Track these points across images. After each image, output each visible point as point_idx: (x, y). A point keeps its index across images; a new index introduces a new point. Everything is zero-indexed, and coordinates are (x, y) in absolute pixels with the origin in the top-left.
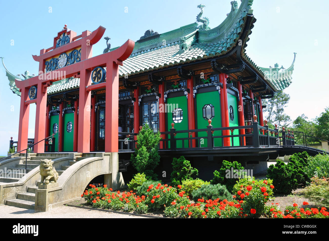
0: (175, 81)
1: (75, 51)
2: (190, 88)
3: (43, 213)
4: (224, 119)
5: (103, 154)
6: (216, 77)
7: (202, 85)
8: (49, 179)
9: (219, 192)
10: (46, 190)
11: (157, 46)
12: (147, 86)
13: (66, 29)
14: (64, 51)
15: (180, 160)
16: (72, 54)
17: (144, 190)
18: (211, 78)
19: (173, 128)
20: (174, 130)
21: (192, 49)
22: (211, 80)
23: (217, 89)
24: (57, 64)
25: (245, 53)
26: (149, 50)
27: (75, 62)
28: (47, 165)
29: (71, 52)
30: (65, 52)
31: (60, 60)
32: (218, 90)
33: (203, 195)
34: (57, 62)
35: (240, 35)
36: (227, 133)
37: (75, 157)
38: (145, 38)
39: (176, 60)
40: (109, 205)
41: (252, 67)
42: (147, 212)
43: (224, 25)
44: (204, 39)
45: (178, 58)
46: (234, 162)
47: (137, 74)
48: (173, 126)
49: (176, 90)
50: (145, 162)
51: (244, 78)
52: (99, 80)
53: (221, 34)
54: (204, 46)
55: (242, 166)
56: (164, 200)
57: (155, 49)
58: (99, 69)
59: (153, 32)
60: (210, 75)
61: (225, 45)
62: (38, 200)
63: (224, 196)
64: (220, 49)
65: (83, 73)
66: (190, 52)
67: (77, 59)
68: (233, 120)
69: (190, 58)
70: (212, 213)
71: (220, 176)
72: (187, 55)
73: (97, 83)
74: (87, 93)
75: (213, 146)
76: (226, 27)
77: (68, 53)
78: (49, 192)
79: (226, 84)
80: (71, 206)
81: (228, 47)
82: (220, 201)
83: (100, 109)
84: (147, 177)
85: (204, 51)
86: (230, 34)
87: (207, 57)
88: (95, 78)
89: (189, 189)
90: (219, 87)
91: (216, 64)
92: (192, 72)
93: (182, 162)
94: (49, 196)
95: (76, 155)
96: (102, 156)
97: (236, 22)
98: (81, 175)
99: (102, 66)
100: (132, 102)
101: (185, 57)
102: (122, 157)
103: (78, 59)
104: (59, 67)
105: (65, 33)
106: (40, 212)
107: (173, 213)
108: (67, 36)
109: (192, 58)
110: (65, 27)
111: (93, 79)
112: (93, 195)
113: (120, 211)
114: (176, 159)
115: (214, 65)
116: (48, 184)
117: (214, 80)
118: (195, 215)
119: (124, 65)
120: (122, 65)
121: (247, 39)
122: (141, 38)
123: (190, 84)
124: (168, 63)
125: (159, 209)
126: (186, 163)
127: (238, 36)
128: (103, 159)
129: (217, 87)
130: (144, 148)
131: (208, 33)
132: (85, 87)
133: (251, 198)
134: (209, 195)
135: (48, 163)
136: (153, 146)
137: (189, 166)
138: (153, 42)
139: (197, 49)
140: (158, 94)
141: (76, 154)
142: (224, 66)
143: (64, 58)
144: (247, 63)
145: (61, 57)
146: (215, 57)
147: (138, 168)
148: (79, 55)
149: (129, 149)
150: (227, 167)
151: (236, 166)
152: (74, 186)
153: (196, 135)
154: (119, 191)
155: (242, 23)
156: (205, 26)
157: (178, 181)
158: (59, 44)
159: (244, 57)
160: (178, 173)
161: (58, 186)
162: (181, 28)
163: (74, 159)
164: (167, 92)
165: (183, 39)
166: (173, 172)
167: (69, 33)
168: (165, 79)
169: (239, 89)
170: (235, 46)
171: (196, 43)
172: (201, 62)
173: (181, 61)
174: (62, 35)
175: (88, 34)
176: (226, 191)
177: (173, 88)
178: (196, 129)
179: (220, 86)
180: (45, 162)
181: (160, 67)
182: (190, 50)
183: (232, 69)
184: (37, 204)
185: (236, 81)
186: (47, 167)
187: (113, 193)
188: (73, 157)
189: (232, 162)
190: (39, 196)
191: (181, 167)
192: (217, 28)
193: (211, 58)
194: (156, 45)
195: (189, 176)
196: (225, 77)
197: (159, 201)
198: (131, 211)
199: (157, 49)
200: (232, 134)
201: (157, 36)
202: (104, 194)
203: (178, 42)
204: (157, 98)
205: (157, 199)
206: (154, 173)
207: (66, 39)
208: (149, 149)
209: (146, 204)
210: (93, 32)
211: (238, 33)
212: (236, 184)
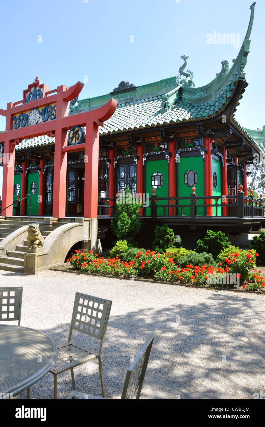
0: (156, 143)
1: (49, 107)
2: (172, 152)
3: (32, 276)
4: (207, 187)
5: (83, 220)
6: (200, 141)
7: (185, 149)
8: (37, 243)
9: (205, 259)
10: (35, 254)
11: (133, 101)
12: (124, 147)
13: (37, 82)
14: (36, 106)
15: (163, 228)
16: (45, 110)
17: (131, 256)
18: (195, 142)
19: (154, 194)
20: (156, 196)
21: (175, 108)
22: (195, 144)
23: (201, 154)
24: (27, 120)
25: (234, 117)
26: (123, 105)
27: (49, 120)
28: (36, 230)
29: (43, 108)
30: (37, 108)
31: (30, 116)
32: (202, 156)
33: (190, 262)
34: (27, 118)
35: (230, 99)
36: (210, 202)
37: (51, 222)
38: (119, 90)
39: (158, 121)
40: (98, 270)
41: (239, 132)
42: (137, 277)
43: (212, 85)
44: (188, 98)
45: (160, 118)
46: (218, 232)
47: (115, 134)
48: (154, 192)
49: (156, 153)
50: (126, 229)
51: (229, 143)
52: (77, 141)
53: (208, 95)
54: (189, 106)
55: (225, 236)
56: (154, 265)
57: (131, 103)
58: (77, 129)
59: (128, 83)
60: (194, 139)
61: (212, 108)
62: (27, 263)
63: (210, 264)
64: (207, 113)
65: (59, 132)
66: (173, 112)
67: (51, 116)
68: (215, 188)
69: (175, 120)
70: (201, 277)
71: (204, 245)
72: (171, 116)
73: (74, 144)
74: (63, 154)
75: (196, 215)
76: (215, 87)
77: (41, 109)
78: (37, 256)
79: (211, 150)
80: (58, 270)
81: (217, 111)
82: (207, 268)
83: (70, 170)
84: (129, 244)
85: (190, 113)
86: (218, 96)
87: (193, 120)
88: (72, 138)
89: (174, 257)
90: (203, 152)
91: (202, 128)
92: (174, 134)
93: (166, 230)
94: (38, 260)
95: (52, 220)
96: (82, 222)
97: (227, 85)
98: (63, 241)
99: (80, 126)
100: (107, 164)
101: (169, 118)
102: (101, 223)
103: (53, 117)
104: (29, 124)
105: (36, 85)
106: (30, 275)
107: (163, 277)
108: (39, 90)
109: (177, 120)
110: (36, 79)
111: (71, 140)
112: (80, 261)
113: (110, 275)
114: (159, 227)
115: (200, 129)
116: (36, 248)
117: (198, 144)
118: (185, 279)
119: (105, 126)
120: (103, 126)
121: (237, 103)
122: (114, 89)
123: (172, 147)
124: (150, 124)
125: (148, 274)
126: (169, 231)
127: (228, 100)
128: (83, 225)
129: (201, 152)
130: (126, 215)
131: (193, 91)
132: (61, 147)
133: (237, 264)
134: (196, 262)
135: (37, 228)
136: (134, 212)
137: (172, 234)
138: (129, 95)
139: (180, 109)
140: (137, 156)
141: (52, 218)
142: (210, 130)
143: (36, 115)
144: (234, 127)
145: (32, 113)
146: (201, 121)
147: (118, 235)
148: (53, 112)
149: (107, 214)
150: (211, 236)
151: (220, 236)
152: (57, 252)
153: (177, 203)
154: (103, 257)
155: (233, 87)
156: (190, 83)
157: (161, 249)
158: (29, 98)
159: (232, 122)
160: (161, 241)
161: (44, 251)
162: (162, 81)
163: (50, 223)
164: (147, 154)
165: (166, 97)
166: (156, 240)
167: (42, 86)
168: (145, 140)
169: (223, 153)
170: (224, 110)
171: (179, 102)
172: (186, 125)
173: (164, 123)
174: (33, 89)
175: (64, 90)
176: (212, 259)
177: (152, 151)
178: (176, 196)
179: (205, 151)
180: (34, 226)
181: (141, 127)
182: (173, 110)
183: (219, 133)
184: (27, 268)
185: (222, 145)
186: (36, 232)
187: (97, 258)
188: (49, 222)
189: (217, 232)
190: (28, 260)
191: (164, 236)
192: (204, 87)
193: (197, 121)
194: (132, 99)
195: (171, 244)
196: (211, 141)
197: (148, 266)
198: (121, 275)
199: (134, 104)
200: (217, 203)
201: (132, 89)
202: (91, 260)
203: (157, 97)
204: (135, 161)
205: (146, 264)
206: (134, 240)
207: (38, 93)
208: (130, 215)
209: (135, 269)
210: (71, 88)
211: (228, 97)
212: (221, 253)
